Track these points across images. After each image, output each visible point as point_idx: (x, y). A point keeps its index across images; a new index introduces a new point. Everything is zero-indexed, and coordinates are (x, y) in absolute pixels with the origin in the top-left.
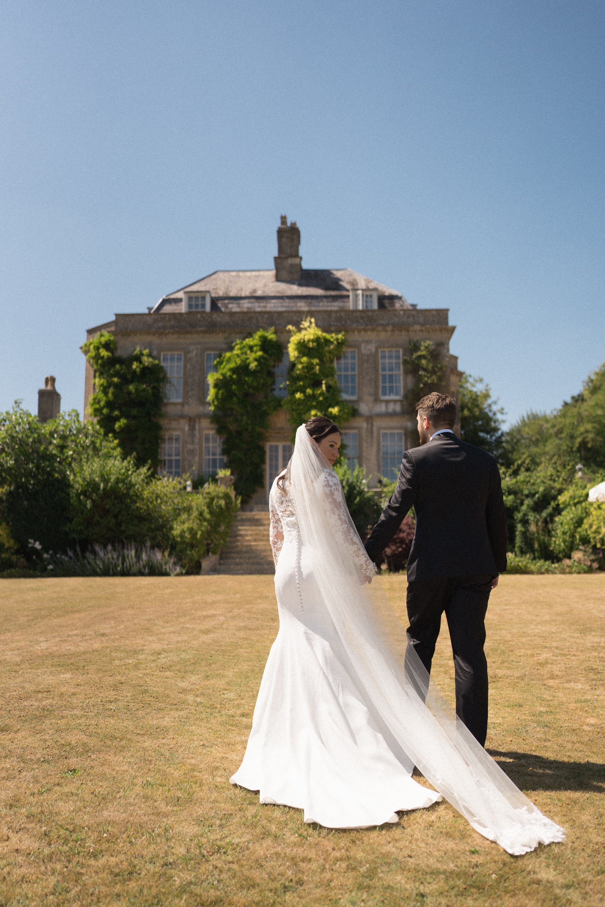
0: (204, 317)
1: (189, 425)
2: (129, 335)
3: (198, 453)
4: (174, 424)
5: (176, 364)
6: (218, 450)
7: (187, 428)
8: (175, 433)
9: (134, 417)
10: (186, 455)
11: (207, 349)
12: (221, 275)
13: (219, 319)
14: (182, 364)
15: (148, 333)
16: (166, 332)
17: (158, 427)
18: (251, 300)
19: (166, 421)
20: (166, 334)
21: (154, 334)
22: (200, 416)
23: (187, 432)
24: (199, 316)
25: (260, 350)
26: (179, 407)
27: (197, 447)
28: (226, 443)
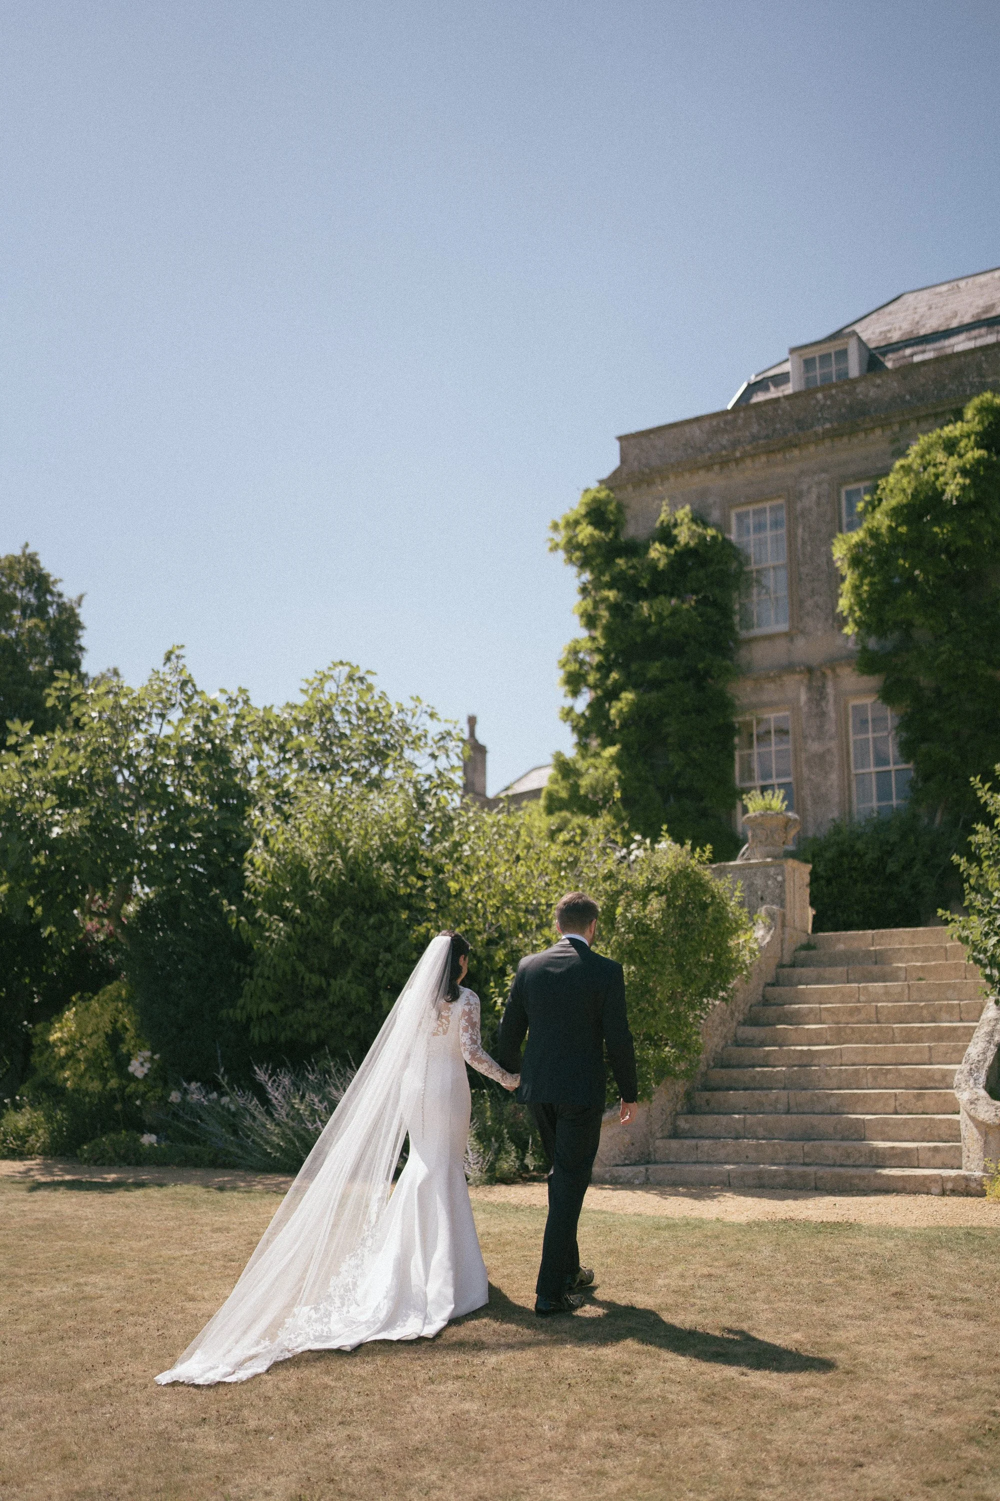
0: (832, 397)
1: (810, 688)
2: (650, 483)
3: (836, 760)
4: (770, 692)
5: (769, 534)
6: (892, 750)
7: (803, 697)
8: (772, 717)
9: (656, 684)
10: (805, 771)
11: (844, 480)
12: (909, 299)
13: (873, 393)
14: (782, 531)
15: (695, 468)
16: (738, 454)
17: (725, 705)
18: (975, 333)
19: (749, 685)
20: (737, 461)
21: (708, 467)
22: (833, 663)
23: (805, 709)
24: (820, 396)
25: (979, 446)
26: (781, 645)
27: (833, 744)
28: (905, 724)
